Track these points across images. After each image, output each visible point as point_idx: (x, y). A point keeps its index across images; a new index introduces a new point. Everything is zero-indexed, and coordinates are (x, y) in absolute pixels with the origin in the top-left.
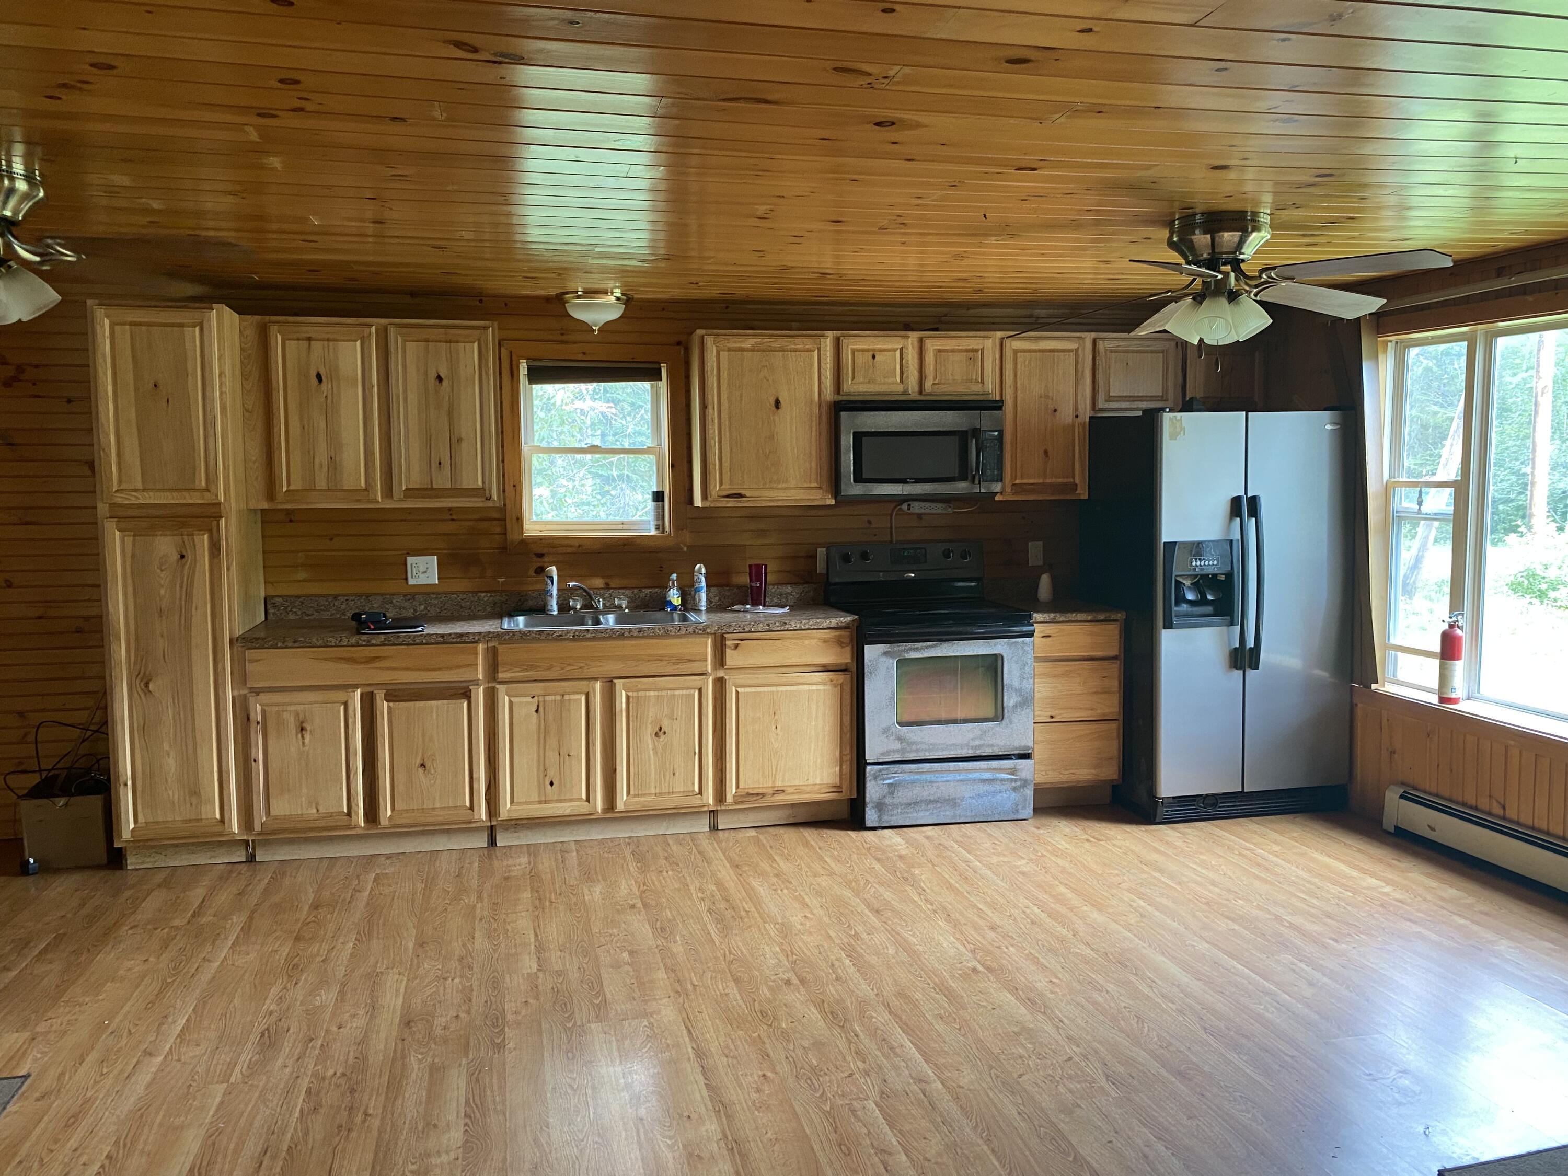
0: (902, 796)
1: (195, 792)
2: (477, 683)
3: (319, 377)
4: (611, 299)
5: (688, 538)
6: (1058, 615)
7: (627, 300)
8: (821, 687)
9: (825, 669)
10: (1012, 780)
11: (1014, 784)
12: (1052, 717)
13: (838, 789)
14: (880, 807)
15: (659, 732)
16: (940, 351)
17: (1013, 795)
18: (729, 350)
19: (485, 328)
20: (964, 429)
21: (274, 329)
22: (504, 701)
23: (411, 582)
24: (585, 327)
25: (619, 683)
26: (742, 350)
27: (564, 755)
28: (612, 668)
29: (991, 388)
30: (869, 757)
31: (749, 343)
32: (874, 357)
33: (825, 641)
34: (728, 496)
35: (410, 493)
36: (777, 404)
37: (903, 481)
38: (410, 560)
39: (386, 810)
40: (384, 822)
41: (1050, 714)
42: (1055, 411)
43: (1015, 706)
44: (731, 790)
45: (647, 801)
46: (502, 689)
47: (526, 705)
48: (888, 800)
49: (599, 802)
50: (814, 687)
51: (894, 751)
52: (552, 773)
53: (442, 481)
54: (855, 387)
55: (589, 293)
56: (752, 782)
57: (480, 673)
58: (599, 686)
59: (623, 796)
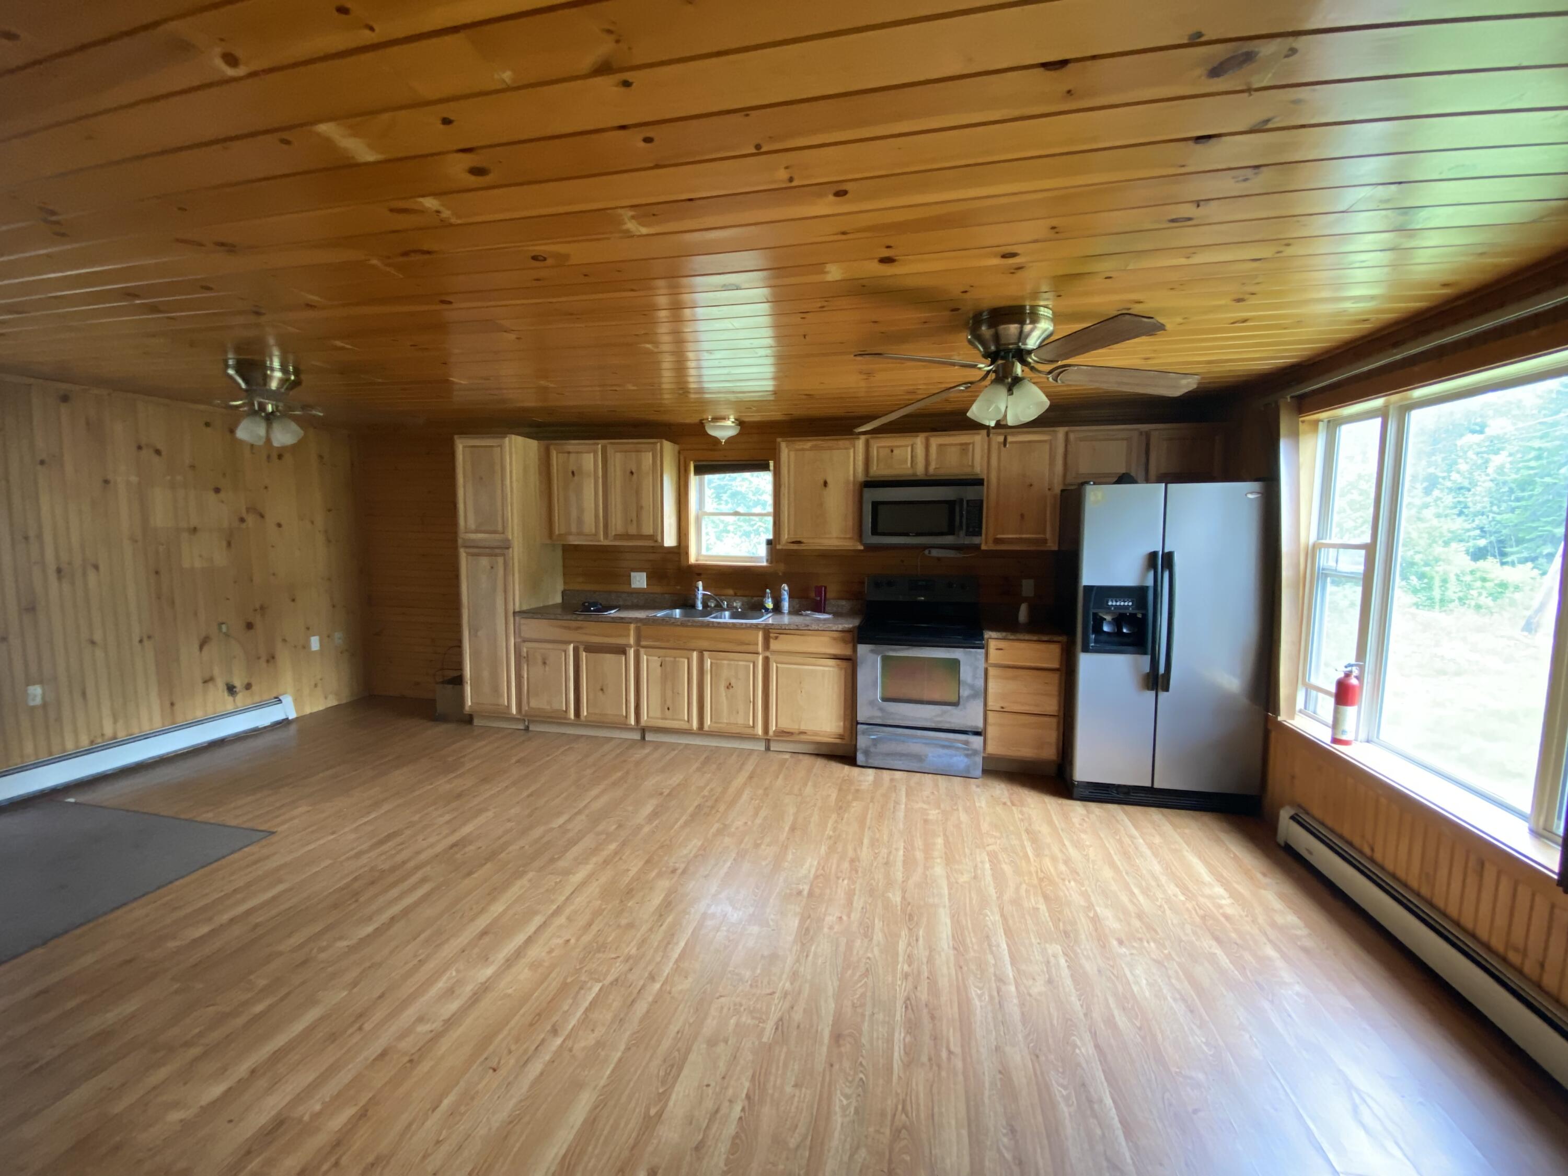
0: (884, 748)
1: (496, 690)
2: (630, 646)
3: (573, 473)
4: (729, 423)
5: (781, 568)
6: (1009, 634)
7: (740, 423)
8: (831, 669)
9: (835, 657)
10: (965, 749)
11: (966, 752)
12: (1002, 708)
13: (841, 737)
14: (867, 753)
15: (729, 686)
16: (941, 445)
17: (966, 760)
18: (797, 450)
19: (656, 443)
20: (952, 499)
21: (552, 447)
22: (644, 658)
23: (633, 586)
24: (716, 441)
25: (706, 654)
26: (803, 450)
27: (676, 694)
28: (704, 644)
29: (979, 468)
30: (861, 717)
31: (808, 445)
32: (892, 451)
33: (834, 639)
34: (793, 543)
35: (618, 537)
36: (825, 484)
37: (906, 534)
38: (633, 574)
39: (584, 712)
40: (582, 718)
41: (1002, 705)
42: (1031, 485)
43: (968, 697)
44: (773, 728)
45: (722, 726)
46: (642, 651)
47: (655, 661)
48: (872, 750)
49: (695, 725)
50: (826, 669)
51: (877, 717)
52: (669, 703)
53: (633, 530)
54: (879, 470)
55: (715, 419)
56: (786, 724)
57: (632, 641)
58: (695, 654)
59: (708, 722)
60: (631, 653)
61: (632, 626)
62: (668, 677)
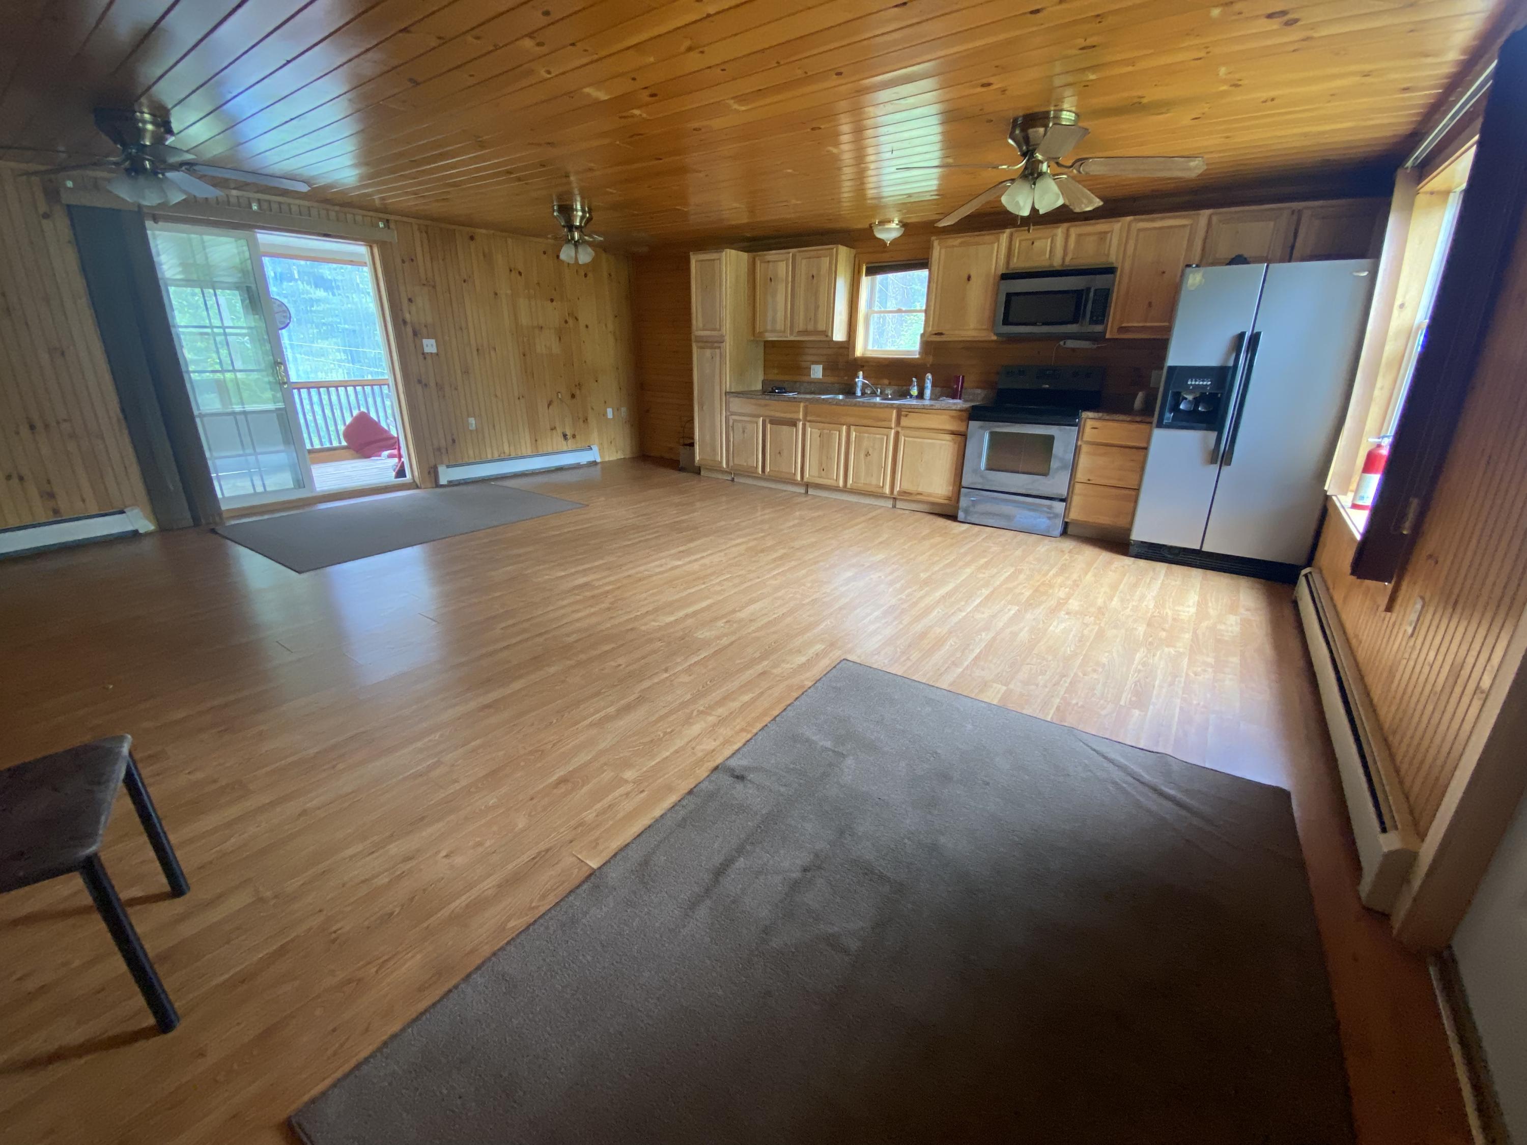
0: (981, 508)
1: (714, 450)
2: (799, 420)
3: (771, 279)
4: (893, 225)
5: (930, 360)
6: (1105, 414)
7: (904, 225)
8: (948, 443)
9: (953, 433)
10: (1048, 513)
11: (1049, 515)
12: (1089, 480)
13: (949, 499)
14: (966, 511)
15: (867, 454)
16: (1081, 234)
17: (1048, 521)
18: (947, 247)
19: (833, 249)
20: (1079, 288)
21: (757, 259)
22: (809, 430)
23: (812, 376)
24: (883, 243)
25: (852, 428)
26: (953, 246)
27: (829, 458)
28: (851, 420)
30: (964, 483)
32: (1033, 243)
33: (952, 417)
34: (936, 334)
35: (800, 333)
36: (969, 278)
38: (813, 367)
39: (768, 469)
40: (766, 473)
41: (1089, 478)
42: (1164, 272)
43: (1058, 469)
44: (897, 489)
45: (860, 485)
46: (808, 424)
47: (816, 432)
48: (972, 509)
49: (841, 483)
50: (944, 442)
51: (979, 483)
52: (824, 466)
53: (810, 327)
55: (882, 223)
56: (907, 487)
57: (801, 417)
58: (844, 428)
59: (850, 481)
60: (800, 425)
61: (802, 405)
62: (825, 445)
